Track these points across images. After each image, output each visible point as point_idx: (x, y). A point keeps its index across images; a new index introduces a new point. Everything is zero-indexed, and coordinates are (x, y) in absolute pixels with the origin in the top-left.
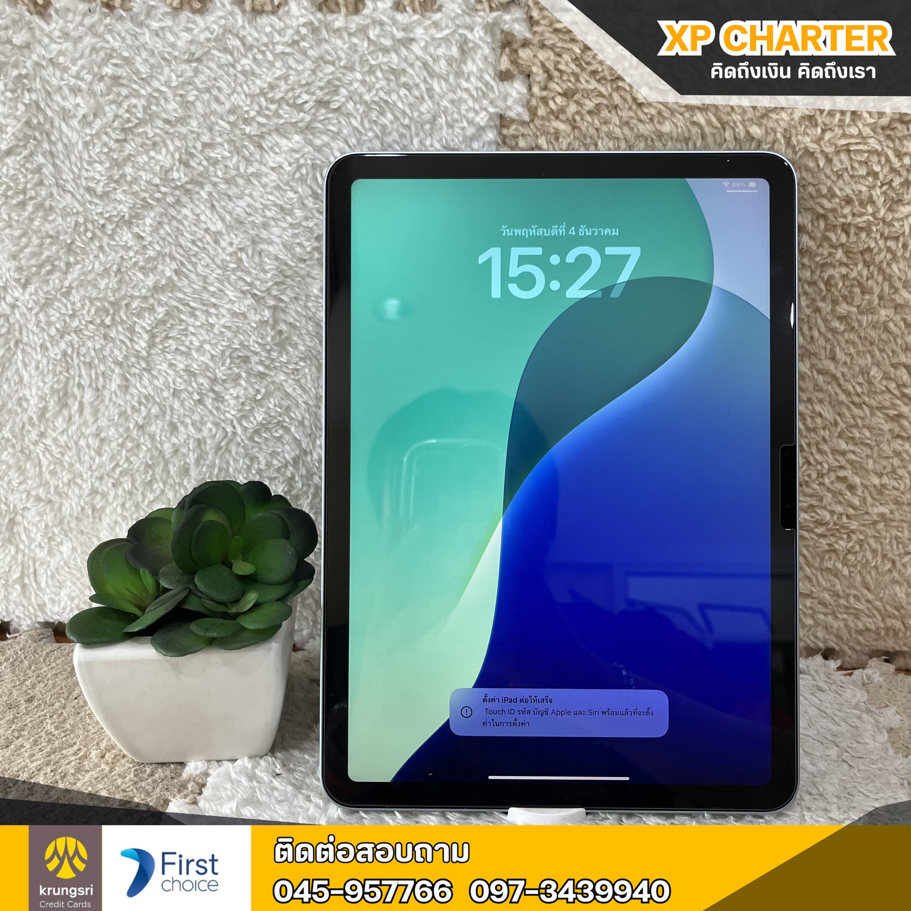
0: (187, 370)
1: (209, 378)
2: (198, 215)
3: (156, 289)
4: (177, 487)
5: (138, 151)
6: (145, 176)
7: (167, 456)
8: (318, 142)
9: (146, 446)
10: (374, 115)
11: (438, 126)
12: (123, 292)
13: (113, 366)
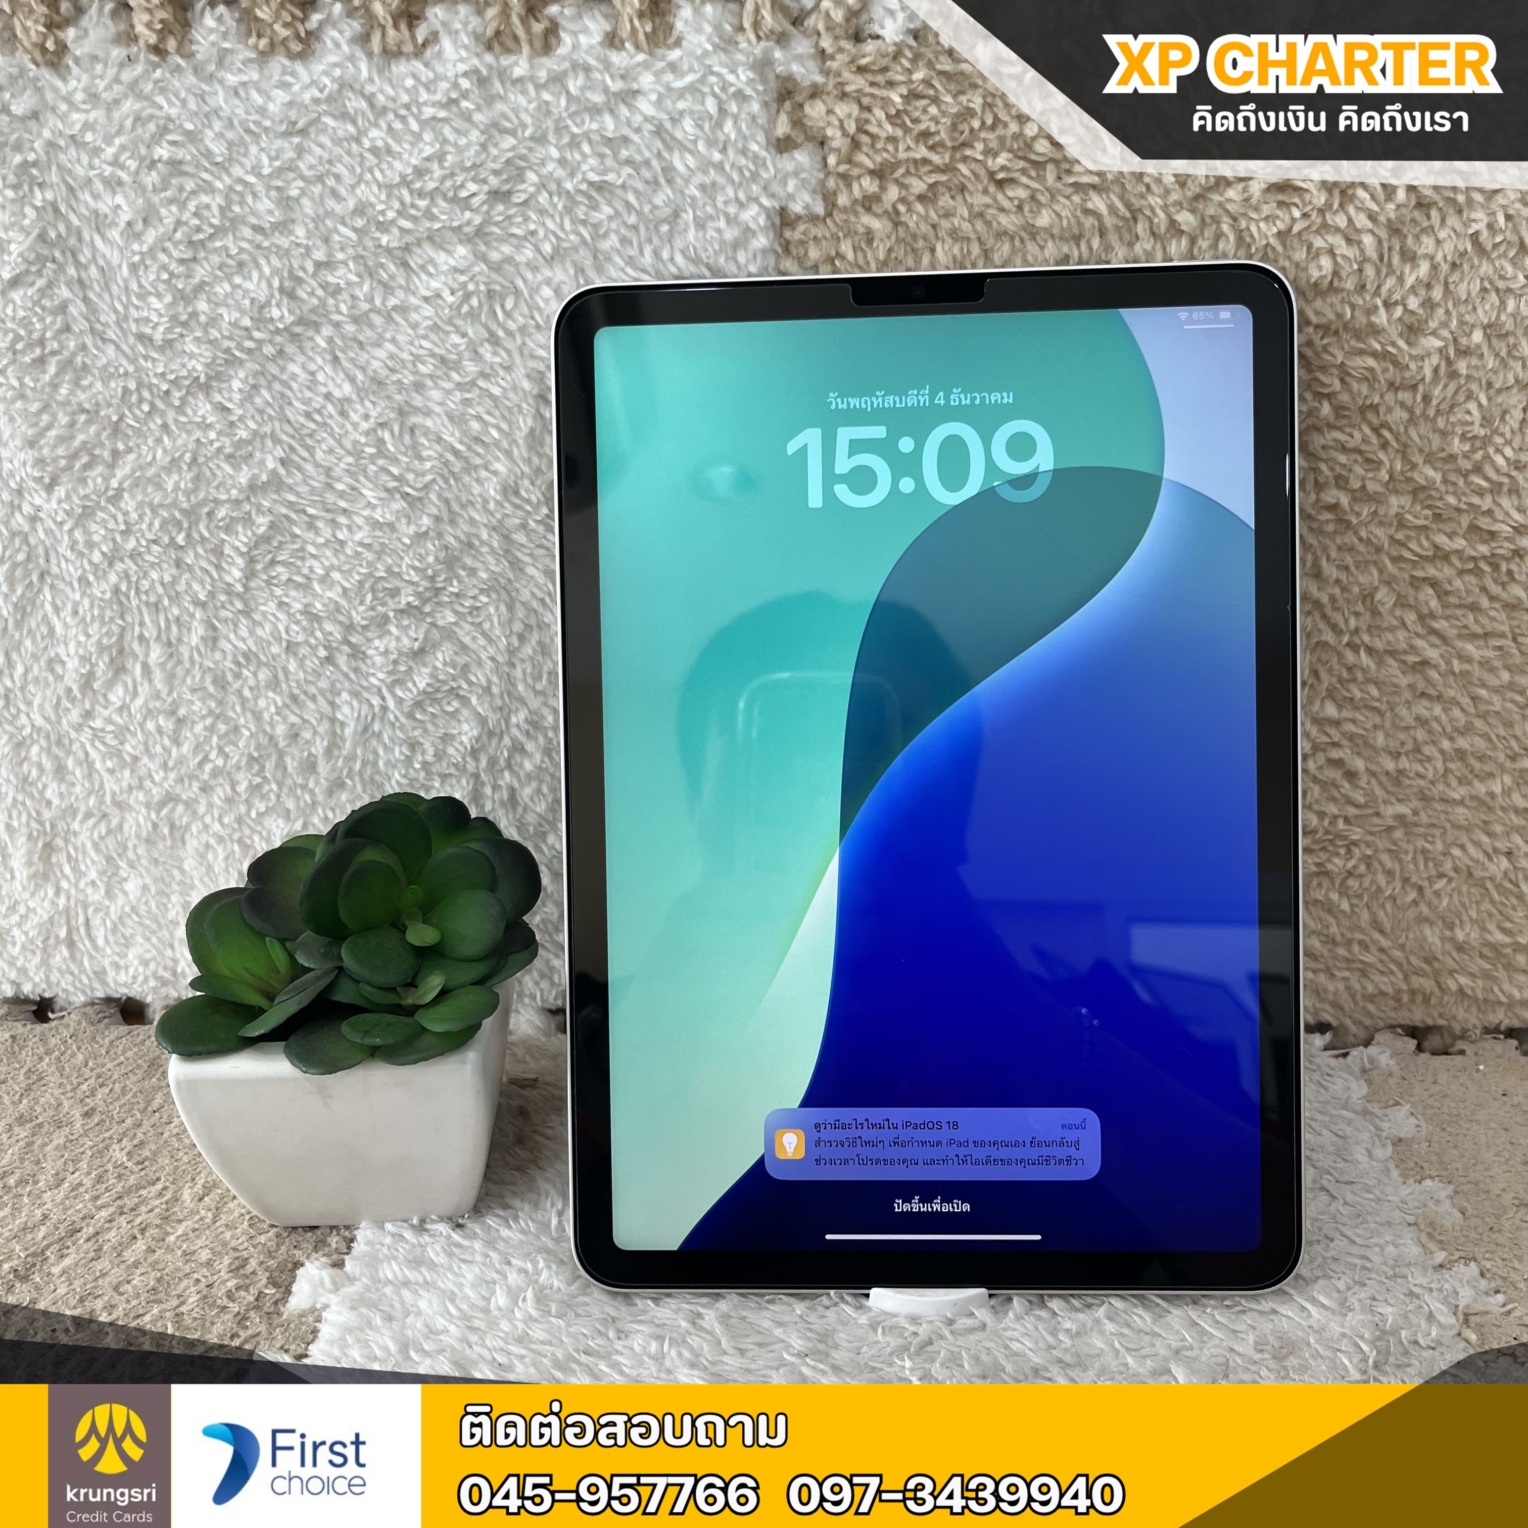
0: (307, 611)
1: (340, 622)
2: (312, 374)
3: (253, 487)
4: (299, 792)
5: (216, 277)
6: (228, 316)
7: (282, 744)
8: (495, 256)
9: (249, 729)
10: (580, 212)
11: (682, 226)
12: (202, 495)
13: (191, 609)
